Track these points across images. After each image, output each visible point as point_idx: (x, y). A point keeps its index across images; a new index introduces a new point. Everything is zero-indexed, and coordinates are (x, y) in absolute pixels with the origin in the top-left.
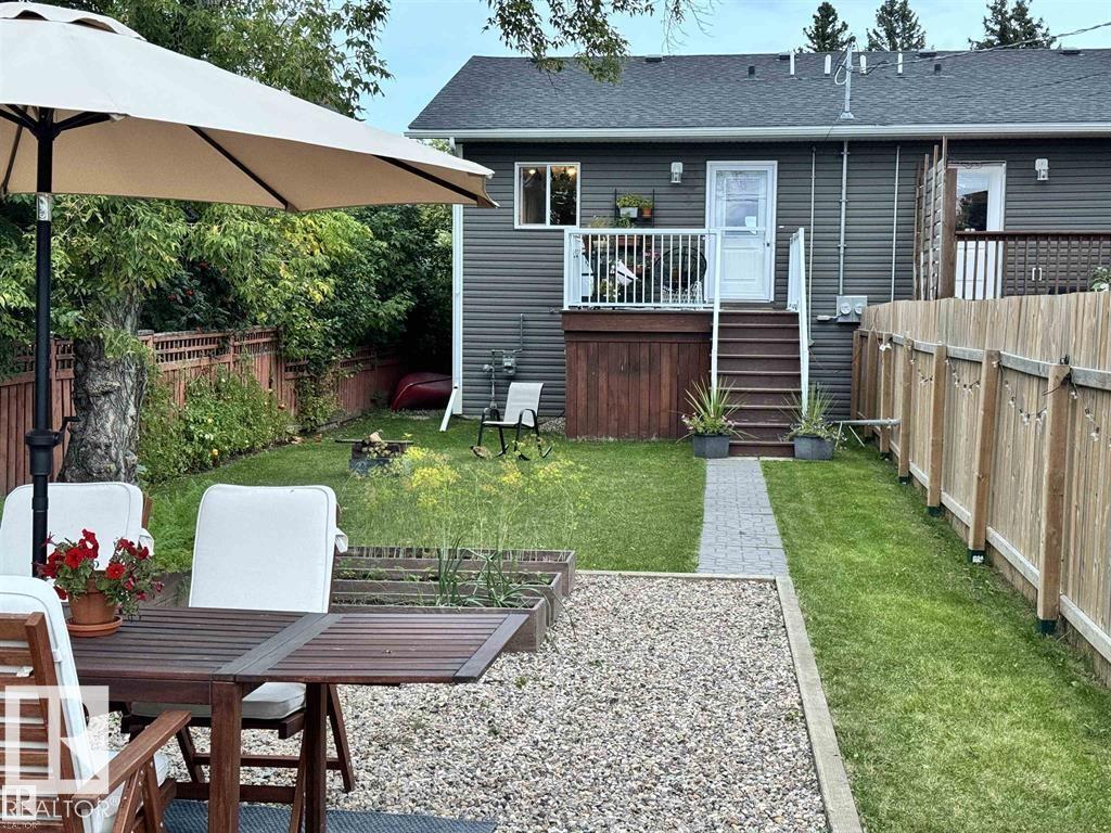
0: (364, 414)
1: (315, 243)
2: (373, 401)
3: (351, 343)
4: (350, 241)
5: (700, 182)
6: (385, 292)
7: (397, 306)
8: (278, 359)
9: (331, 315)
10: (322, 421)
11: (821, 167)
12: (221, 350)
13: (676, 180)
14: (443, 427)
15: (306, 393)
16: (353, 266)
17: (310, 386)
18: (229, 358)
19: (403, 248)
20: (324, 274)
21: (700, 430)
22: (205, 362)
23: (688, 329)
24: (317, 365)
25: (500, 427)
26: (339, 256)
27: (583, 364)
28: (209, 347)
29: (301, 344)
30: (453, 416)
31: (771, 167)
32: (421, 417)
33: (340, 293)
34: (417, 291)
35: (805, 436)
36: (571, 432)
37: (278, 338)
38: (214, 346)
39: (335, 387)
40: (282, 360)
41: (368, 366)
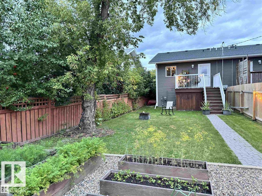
0: (143, 106)
1: (134, 80)
2: (144, 104)
3: (141, 96)
4: (140, 80)
5: (197, 68)
6: (146, 88)
7: (147, 90)
8: (129, 98)
9: (137, 91)
10: (136, 108)
11: (218, 64)
12: (119, 97)
13: (193, 67)
14: (155, 109)
15: (133, 104)
16: (140, 84)
17: (134, 103)
18: (120, 99)
19: (148, 81)
20: (136, 85)
21: (204, 110)
22: (116, 99)
23: (199, 91)
24: (135, 99)
25: (166, 109)
26: (138, 82)
27: (179, 98)
28: (116, 97)
29: (132, 96)
30: (156, 106)
31: (209, 64)
32: (151, 107)
33: (139, 88)
34: (150, 88)
35: (226, 111)
36: (177, 109)
37: (129, 95)
38: (117, 97)
39: (138, 102)
40: (129, 99)
41: (143, 99)
